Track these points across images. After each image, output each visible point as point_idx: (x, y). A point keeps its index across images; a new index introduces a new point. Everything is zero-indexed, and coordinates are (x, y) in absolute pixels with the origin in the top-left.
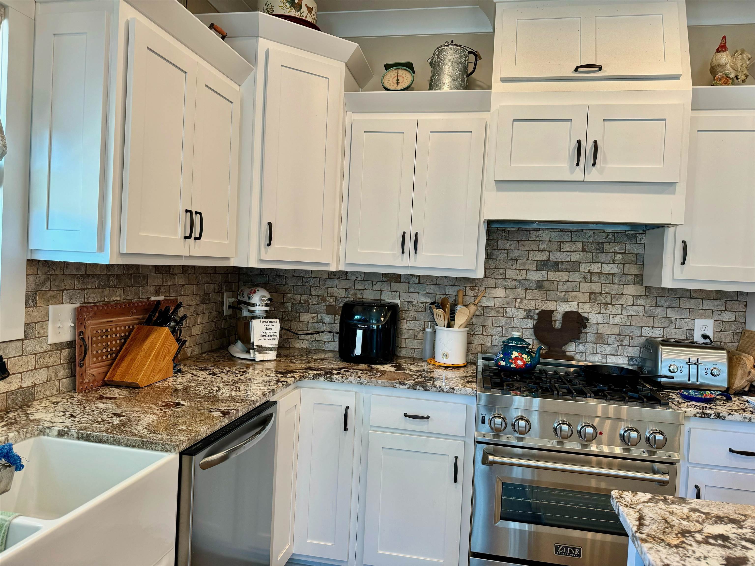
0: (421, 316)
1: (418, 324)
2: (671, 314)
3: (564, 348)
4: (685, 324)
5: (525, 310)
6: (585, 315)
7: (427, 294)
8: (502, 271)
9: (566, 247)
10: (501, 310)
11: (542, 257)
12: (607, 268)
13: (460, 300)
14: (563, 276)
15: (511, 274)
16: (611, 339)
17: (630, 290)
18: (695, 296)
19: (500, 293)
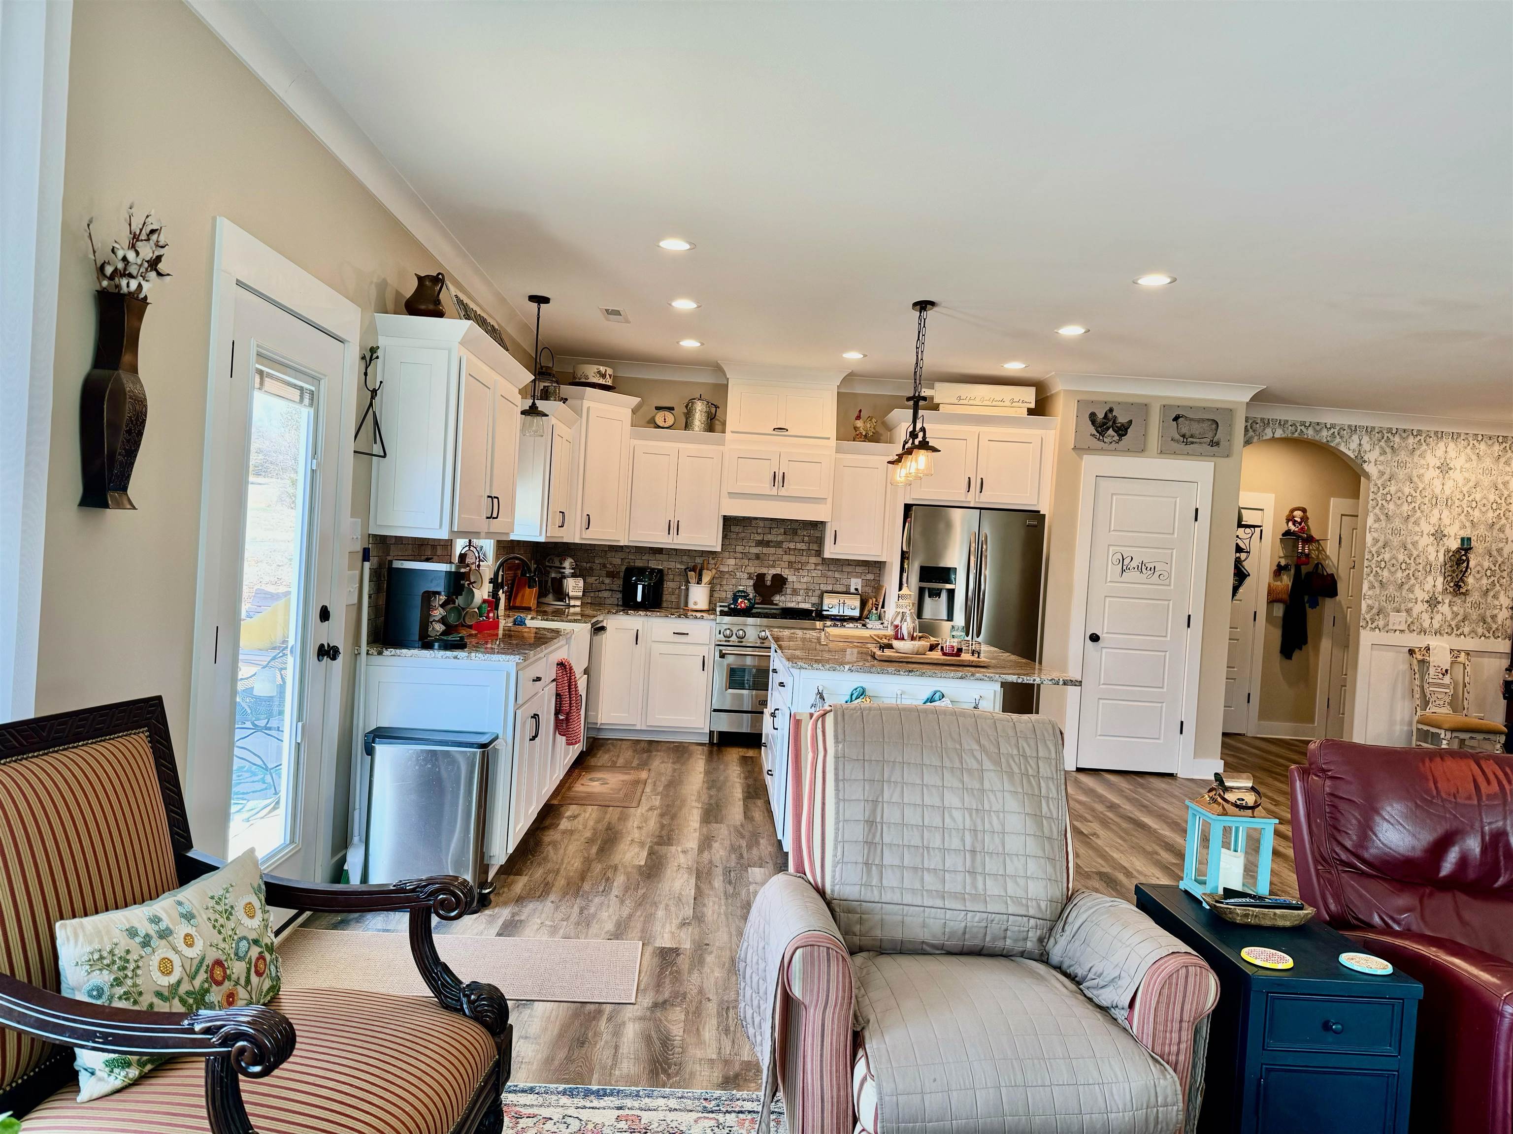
0: (677, 578)
1: (675, 583)
2: (837, 575)
3: (772, 599)
4: (845, 582)
5: (748, 573)
6: (786, 576)
7: (681, 563)
8: (734, 547)
9: (774, 531)
10: (732, 573)
11: (759, 538)
12: (799, 546)
13: (705, 567)
14: (772, 550)
15: (739, 549)
16: (802, 592)
17: (813, 560)
18: (851, 563)
19: (732, 562)
